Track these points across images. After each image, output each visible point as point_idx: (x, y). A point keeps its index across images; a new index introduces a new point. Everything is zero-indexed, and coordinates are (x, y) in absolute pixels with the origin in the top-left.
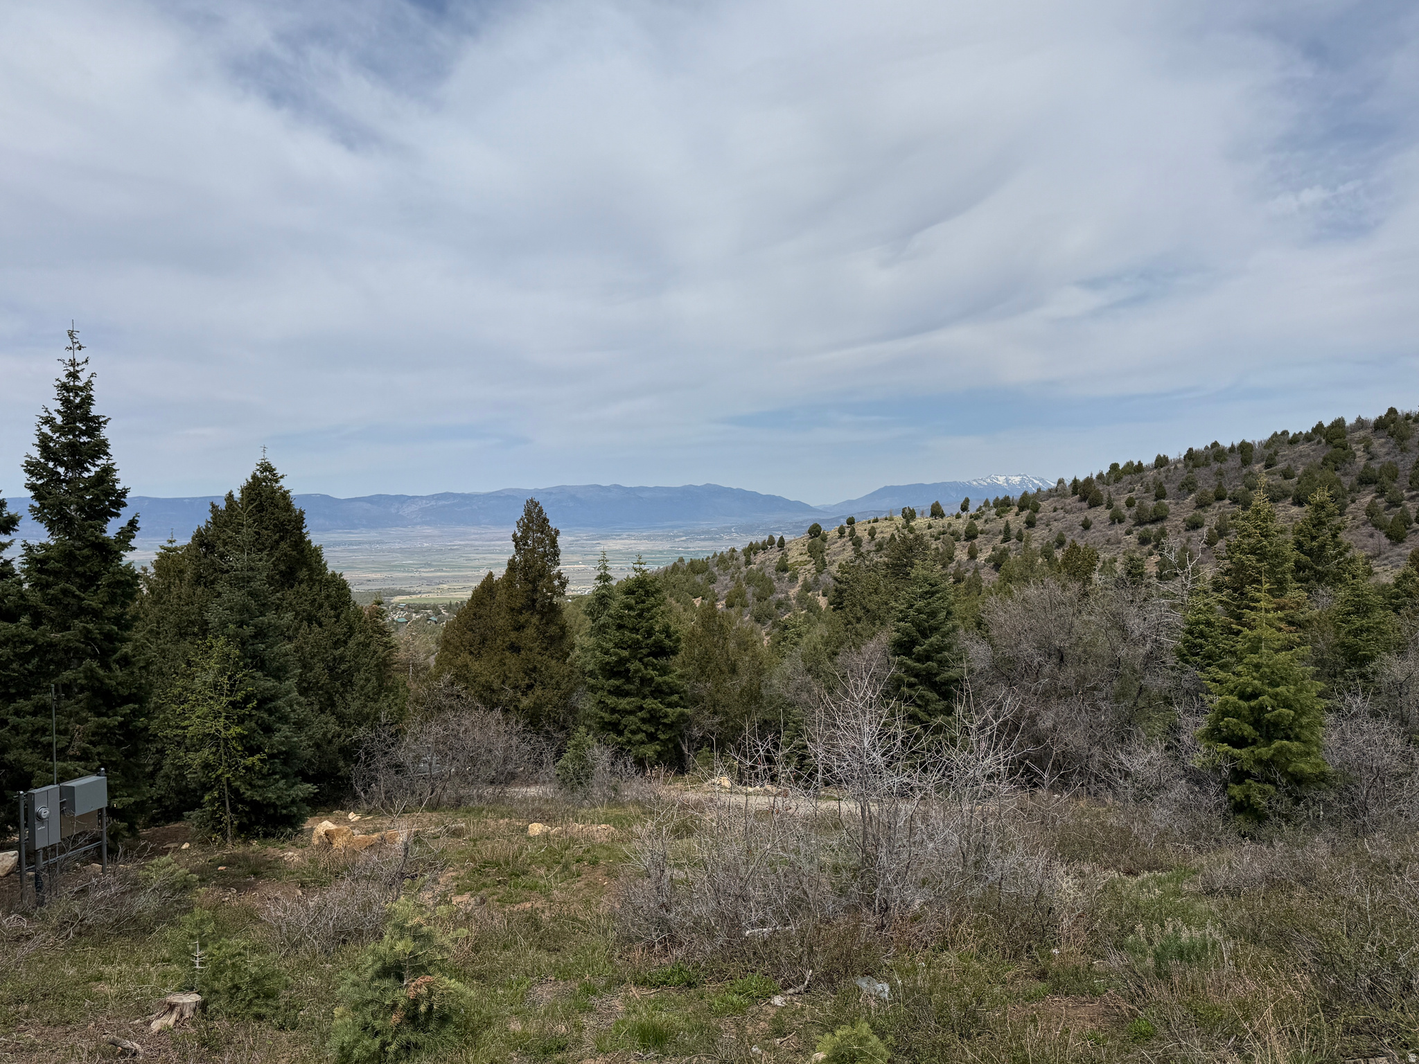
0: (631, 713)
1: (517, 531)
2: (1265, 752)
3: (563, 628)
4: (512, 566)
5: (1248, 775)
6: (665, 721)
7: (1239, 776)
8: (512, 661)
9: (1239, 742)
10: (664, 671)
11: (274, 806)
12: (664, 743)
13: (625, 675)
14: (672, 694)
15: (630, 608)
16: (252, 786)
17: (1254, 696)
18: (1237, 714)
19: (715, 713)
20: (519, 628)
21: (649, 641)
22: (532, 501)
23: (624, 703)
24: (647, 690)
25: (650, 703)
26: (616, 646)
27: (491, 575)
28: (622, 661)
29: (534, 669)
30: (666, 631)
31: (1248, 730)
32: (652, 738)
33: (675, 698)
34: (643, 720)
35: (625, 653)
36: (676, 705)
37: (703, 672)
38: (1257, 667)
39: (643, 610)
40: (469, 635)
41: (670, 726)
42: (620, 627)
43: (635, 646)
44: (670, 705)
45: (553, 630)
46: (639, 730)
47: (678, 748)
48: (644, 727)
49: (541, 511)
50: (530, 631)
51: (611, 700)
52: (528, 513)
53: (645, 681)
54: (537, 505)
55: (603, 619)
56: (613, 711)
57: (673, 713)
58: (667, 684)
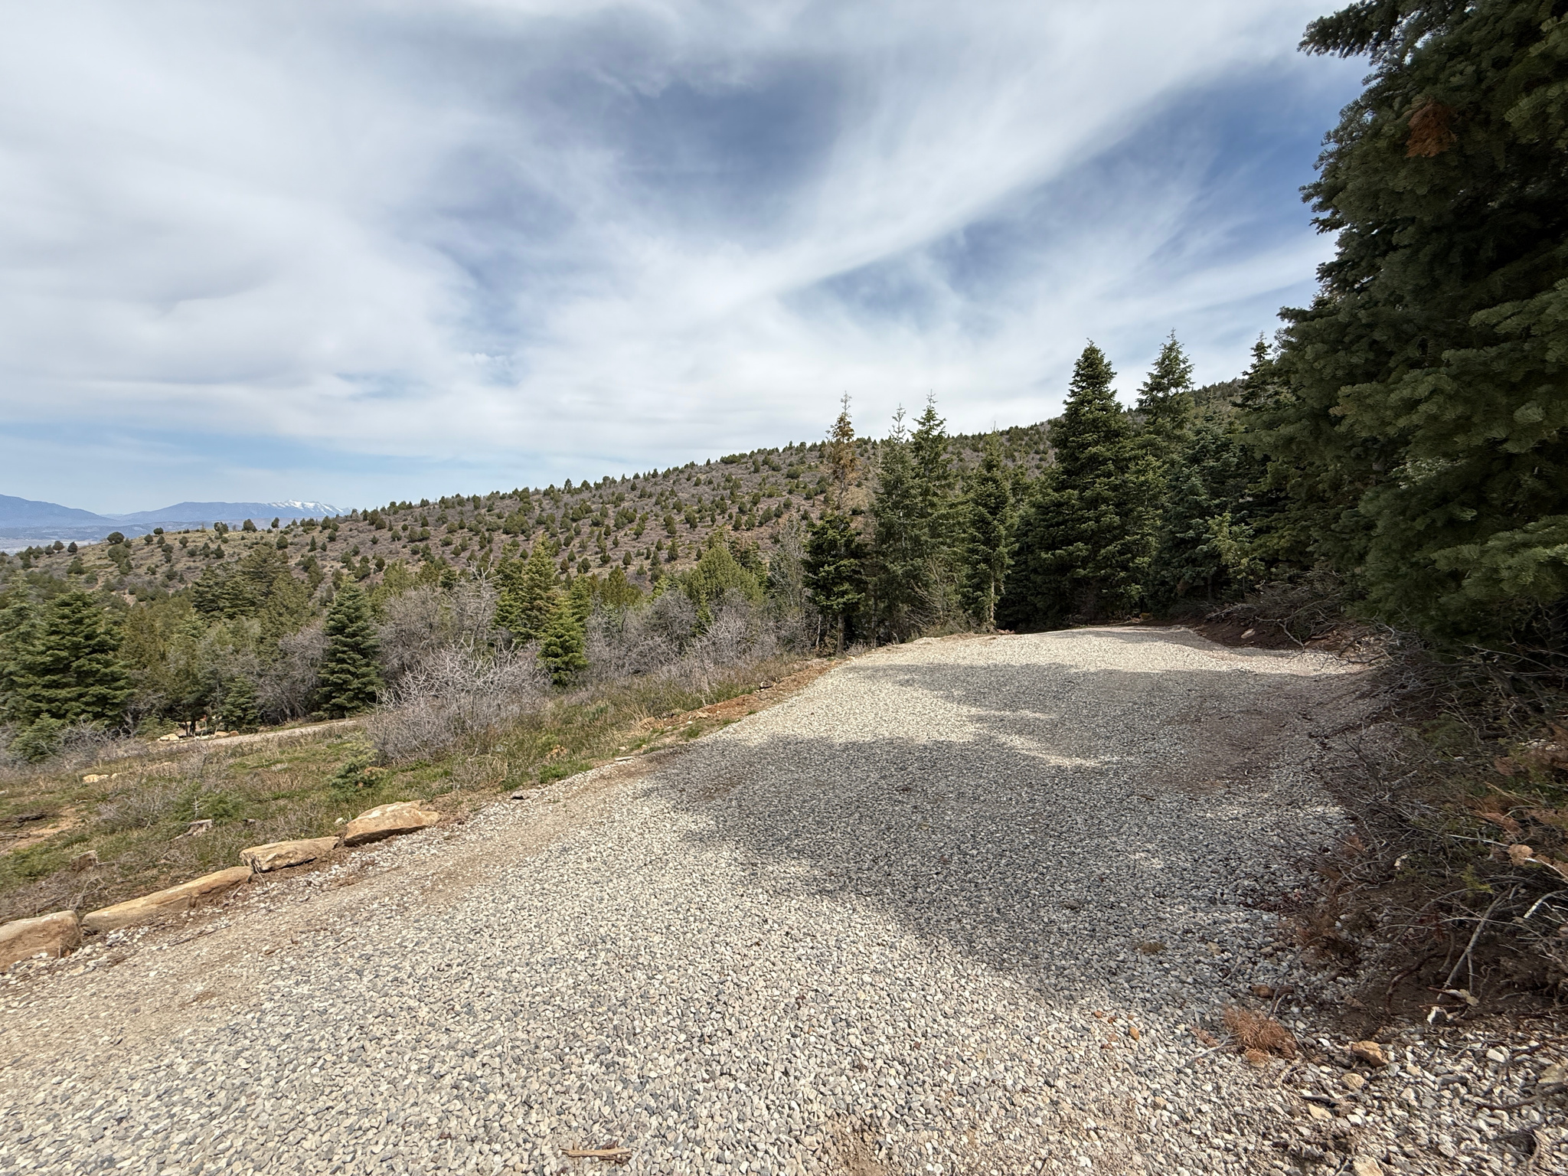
0: (71, 699)
2: (566, 659)
5: (559, 668)
6: (115, 701)
7: (557, 670)
9: (556, 656)
10: (107, 664)
12: (110, 718)
13: (64, 670)
14: (118, 679)
15: (63, 617)
17: (562, 636)
18: (555, 645)
19: (155, 691)
21: (92, 642)
23: (63, 693)
24: (90, 680)
25: (96, 690)
26: (50, 648)
28: (59, 660)
30: (109, 633)
31: (560, 651)
32: (98, 716)
33: (122, 683)
34: (87, 704)
36: (122, 688)
37: (139, 662)
38: (562, 625)
39: (81, 619)
41: (116, 705)
42: (54, 633)
44: (116, 689)
46: (84, 711)
48: (87, 709)
51: (46, 693)
53: (87, 674)
55: (23, 628)
56: (50, 701)
57: (121, 695)
58: (112, 673)
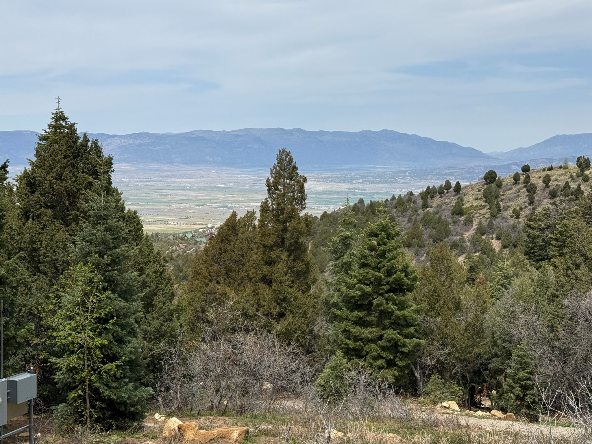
0: (373, 341)
1: (270, 178)
3: (307, 264)
4: (264, 209)
6: (404, 350)
8: (265, 291)
10: (402, 306)
11: (125, 404)
12: (401, 369)
13: (368, 307)
14: (409, 325)
15: (372, 249)
16: (109, 387)
19: (444, 345)
20: (270, 263)
21: (391, 279)
22: (284, 151)
23: (366, 332)
24: (387, 322)
25: (391, 334)
26: (360, 281)
27: (234, 215)
28: (365, 295)
29: (284, 300)
30: (405, 270)
32: (390, 364)
33: (411, 330)
34: (383, 348)
35: (369, 289)
36: (411, 336)
37: (432, 308)
39: (384, 252)
40: (216, 267)
41: (405, 355)
42: (364, 265)
43: (378, 283)
44: (406, 336)
45: (300, 266)
46: (380, 357)
47: (412, 373)
48: (384, 354)
49: (291, 160)
50: (281, 266)
51: (355, 330)
52: (280, 161)
53: (384, 314)
54: (288, 154)
55: (346, 258)
56: (356, 339)
57: (410, 343)
58: (405, 318)
